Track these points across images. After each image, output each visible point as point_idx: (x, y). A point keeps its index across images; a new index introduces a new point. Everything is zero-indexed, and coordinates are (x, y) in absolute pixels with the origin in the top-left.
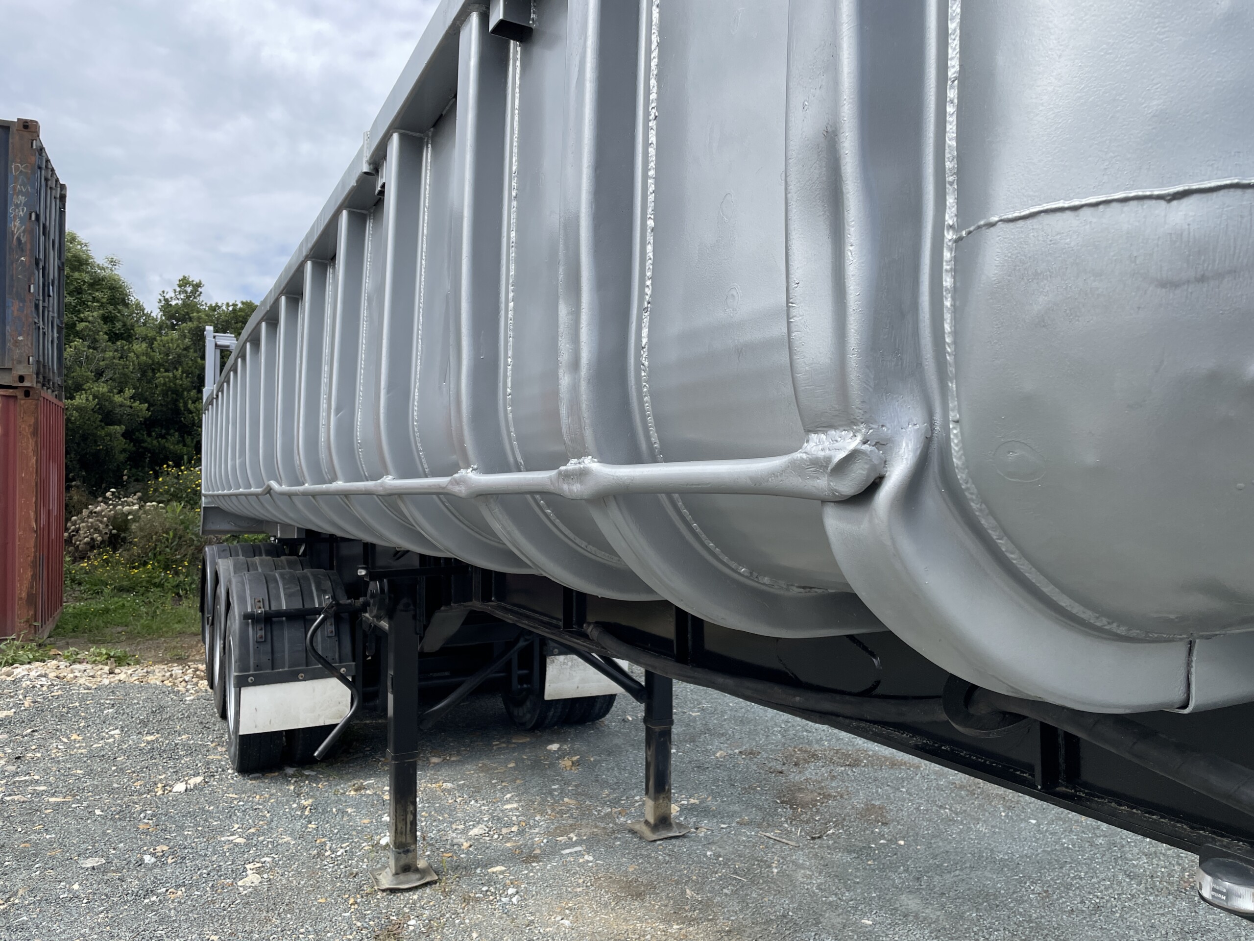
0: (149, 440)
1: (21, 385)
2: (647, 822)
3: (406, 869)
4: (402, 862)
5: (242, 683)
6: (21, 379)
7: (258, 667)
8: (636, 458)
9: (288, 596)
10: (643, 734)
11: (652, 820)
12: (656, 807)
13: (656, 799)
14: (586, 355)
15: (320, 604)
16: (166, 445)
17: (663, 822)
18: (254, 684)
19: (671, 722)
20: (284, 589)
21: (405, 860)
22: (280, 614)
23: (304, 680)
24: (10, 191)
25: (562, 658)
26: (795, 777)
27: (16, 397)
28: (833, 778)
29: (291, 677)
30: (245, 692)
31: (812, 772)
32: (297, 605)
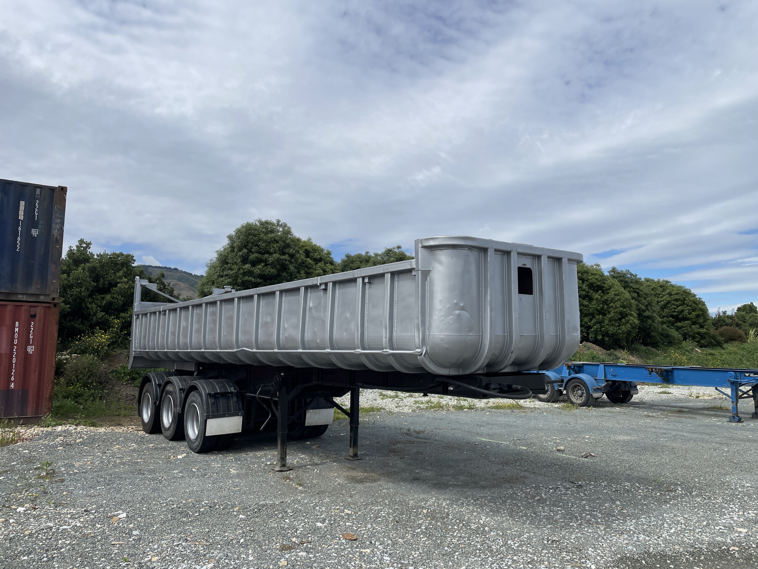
0: (65, 322)
1: (53, 302)
2: (350, 456)
3: (284, 465)
4: (282, 464)
5: (208, 417)
6: (54, 299)
7: (212, 412)
8: (393, 350)
9: (219, 388)
10: (349, 427)
11: (352, 455)
12: (354, 451)
13: (354, 448)
14: (388, 337)
15: (230, 390)
16: (75, 325)
17: (355, 455)
18: (212, 418)
19: (358, 424)
20: (217, 386)
21: (283, 463)
22: (218, 393)
23: (227, 417)
24: (53, 217)
25: (311, 411)
26: (394, 447)
27: (50, 307)
28: (406, 447)
29: (223, 416)
30: (209, 421)
31: (398, 446)
32: (223, 391)
